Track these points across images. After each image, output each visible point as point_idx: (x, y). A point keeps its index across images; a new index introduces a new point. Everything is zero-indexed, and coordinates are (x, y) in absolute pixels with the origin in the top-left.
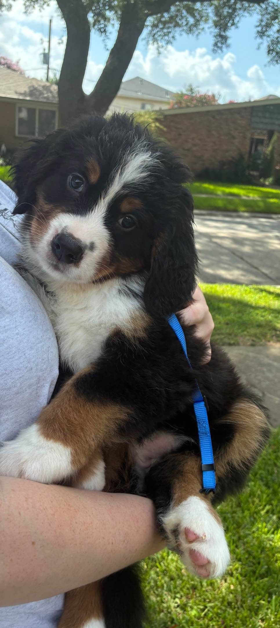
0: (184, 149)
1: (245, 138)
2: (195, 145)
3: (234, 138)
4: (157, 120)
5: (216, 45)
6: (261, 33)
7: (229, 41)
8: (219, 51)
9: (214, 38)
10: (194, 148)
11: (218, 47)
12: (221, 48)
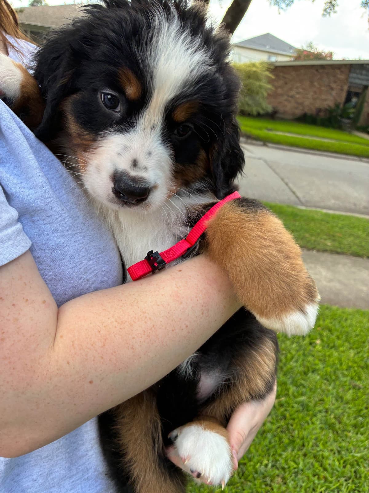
0: (288, 96)
1: (342, 90)
2: (298, 93)
3: (332, 89)
4: (268, 70)
5: (325, 10)
6: (366, 3)
7: (336, 8)
8: (328, 16)
9: (324, 5)
10: (297, 96)
11: (327, 12)
12: (329, 13)
